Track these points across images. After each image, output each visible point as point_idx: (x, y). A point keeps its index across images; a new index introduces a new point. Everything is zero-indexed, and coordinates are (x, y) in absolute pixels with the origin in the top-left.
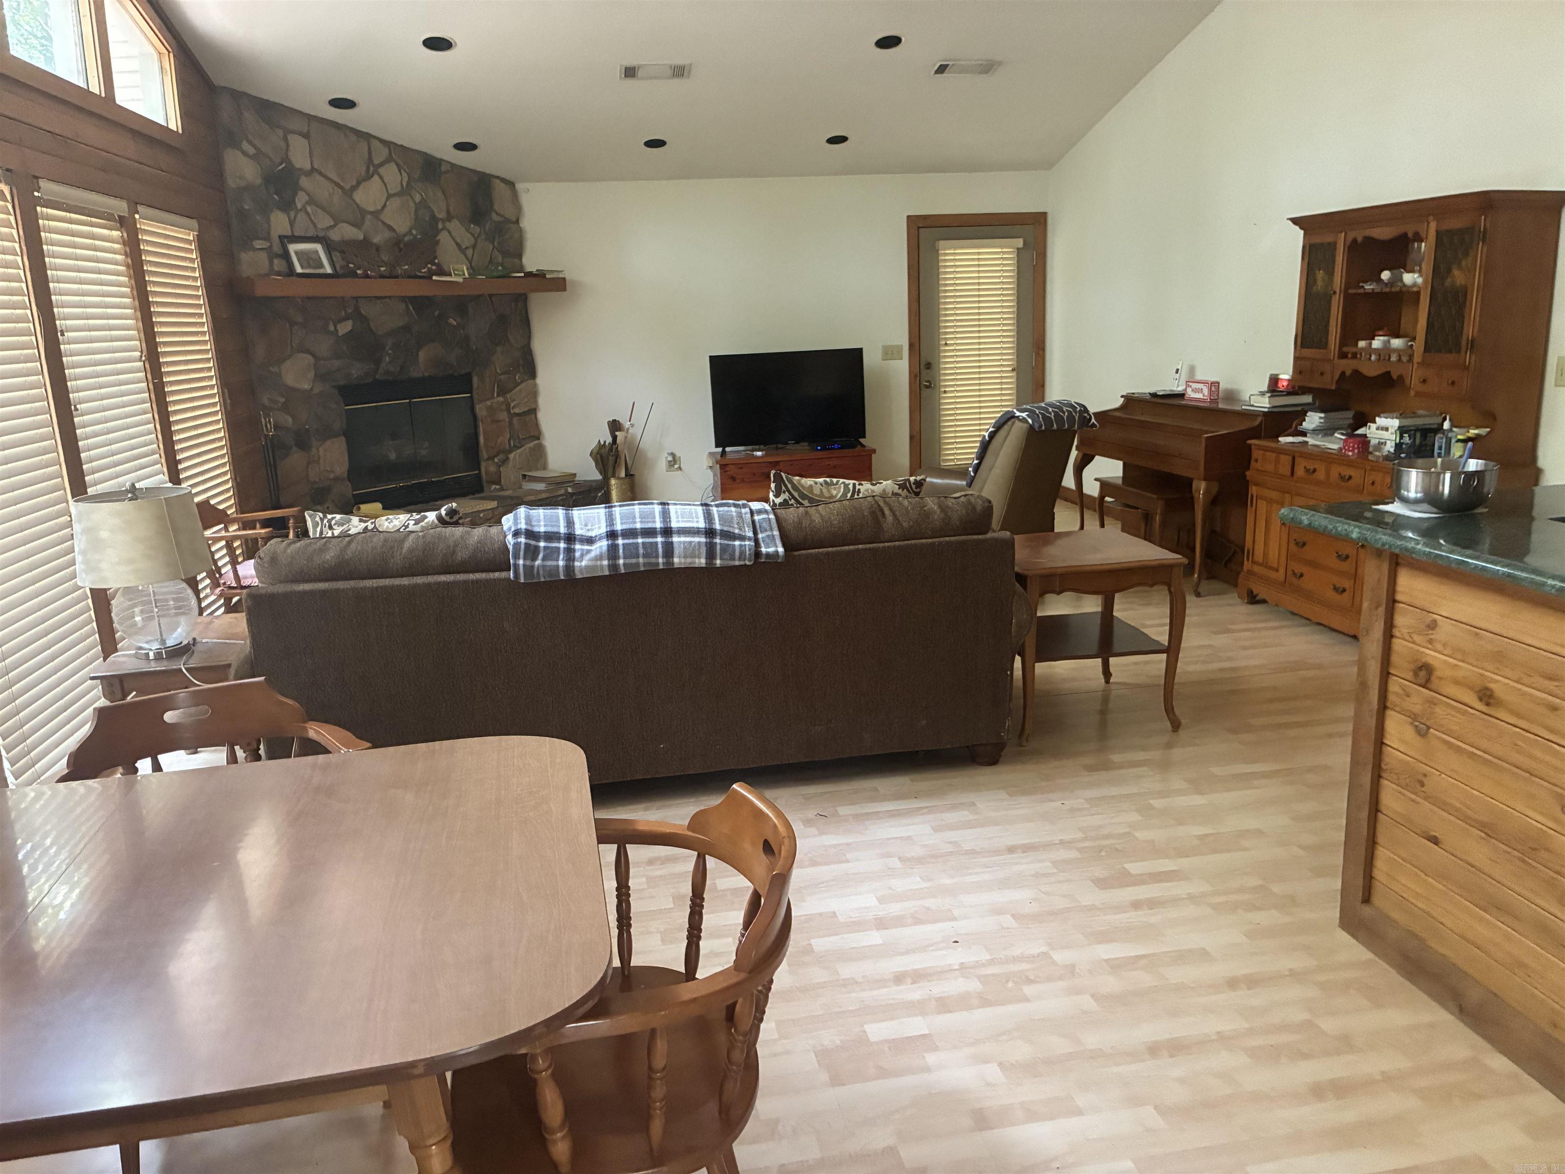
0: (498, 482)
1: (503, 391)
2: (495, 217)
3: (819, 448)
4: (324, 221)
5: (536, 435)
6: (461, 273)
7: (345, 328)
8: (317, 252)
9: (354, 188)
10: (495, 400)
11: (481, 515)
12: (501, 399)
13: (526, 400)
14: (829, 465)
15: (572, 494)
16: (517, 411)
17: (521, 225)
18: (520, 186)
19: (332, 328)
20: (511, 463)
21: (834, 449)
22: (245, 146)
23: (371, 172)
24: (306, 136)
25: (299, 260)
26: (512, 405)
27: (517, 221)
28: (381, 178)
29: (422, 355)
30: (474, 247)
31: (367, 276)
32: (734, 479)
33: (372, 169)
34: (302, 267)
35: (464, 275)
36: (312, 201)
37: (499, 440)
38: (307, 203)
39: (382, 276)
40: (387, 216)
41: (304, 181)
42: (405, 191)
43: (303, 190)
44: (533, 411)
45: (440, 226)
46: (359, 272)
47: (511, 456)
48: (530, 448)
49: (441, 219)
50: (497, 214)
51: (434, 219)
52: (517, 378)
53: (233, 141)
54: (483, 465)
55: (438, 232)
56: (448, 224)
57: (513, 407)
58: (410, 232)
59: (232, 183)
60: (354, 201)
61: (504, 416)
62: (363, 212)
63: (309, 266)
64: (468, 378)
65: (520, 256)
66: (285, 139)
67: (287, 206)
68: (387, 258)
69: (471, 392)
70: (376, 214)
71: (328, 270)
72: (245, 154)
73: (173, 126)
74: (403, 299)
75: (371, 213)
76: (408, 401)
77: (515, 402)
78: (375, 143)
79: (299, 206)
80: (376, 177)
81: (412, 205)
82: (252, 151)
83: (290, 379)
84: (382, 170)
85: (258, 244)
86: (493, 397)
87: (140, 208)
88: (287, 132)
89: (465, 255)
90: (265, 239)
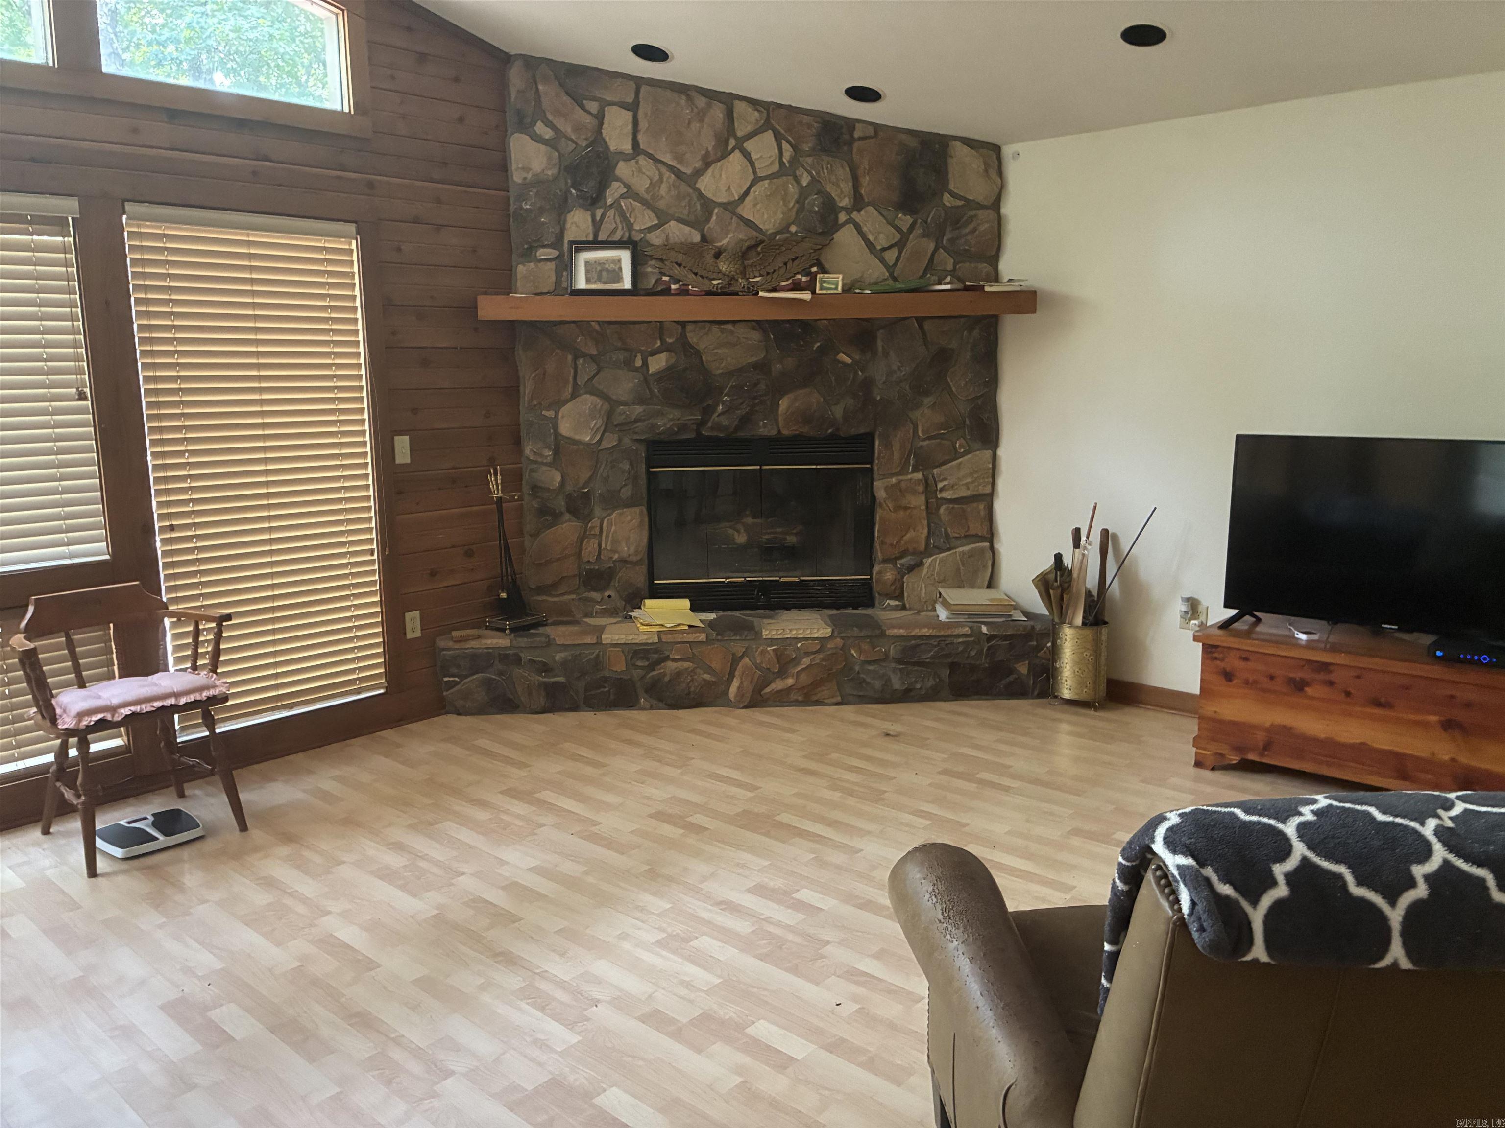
0: (900, 596)
1: (924, 462)
2: (947, 200)
3: (1439, 653)
4: (643, 219)
5: (990, 535)
6: (833, 287)
7: (658, 363)
8: (620, 261)
9: (698, 173)
10: (909, 477)
11: (799, 645)
12: (919, 476)
13: (969, 480)
15: (990, 638)
16: (946, 495)
17: (1004, 211)
18: (1008, 151)
19: (639, 363)
20: (925, 571)
21: (1479, 663)
22: (540, 128)
23: (730, 147)
24: (633, 107)
25: (587, 272)
26: (940, 485)
27: (996, 204)
28: (747, 155)
29: (784, 404)
30: (900, 245)
31: (686, 293)
32: (1228, 676)
33: (732, 142)
34: (588, 281)
35: (836, 288)
36: (630, 193)
37: (907, 537)
38: (623, 197)
39: (710, 293)
40: (747, 211)
41: (623, 169)
42: (785, 171)
43: (618, 179)
44: (988, 498)
45: (842, 217)
46: (673, 287)
47: (928, 561)
48: (963, 553)
49: (842, 207)
50: (953, 195)
51: (830, 208)
52: (957, 445)
53: (524, 126)
54: (876, 568)
55: (837, 227)
56: (855, 215)
57: (942, 490)
58: (785, 229)
59: (517, 177)
60: (698, 191)
61: (919, 501)
62: (708, 205)
63: (599, 280)
64: (868, 439)
65: (994, 259)
66: (600, 118)
67: (593, 201)
69: (871, 462)
70: (730, 207)
71: (627, 284)
72: (537, 139)
73: (346, 110)
74: (758, 325)
75: (720, 205)
76: (759, 467)
77: (946, 483)
78: (740, 107)
79: (609, 201)
80: (737, 155)
81: (792, 189)
82: (548, 133)
83: (565, 428)
84: (749, 145)
85: (542, 254)
86: (903, 471)
87: (128, 206)
88: (604, 104)
89: (883, 261)
90: (552, 246)
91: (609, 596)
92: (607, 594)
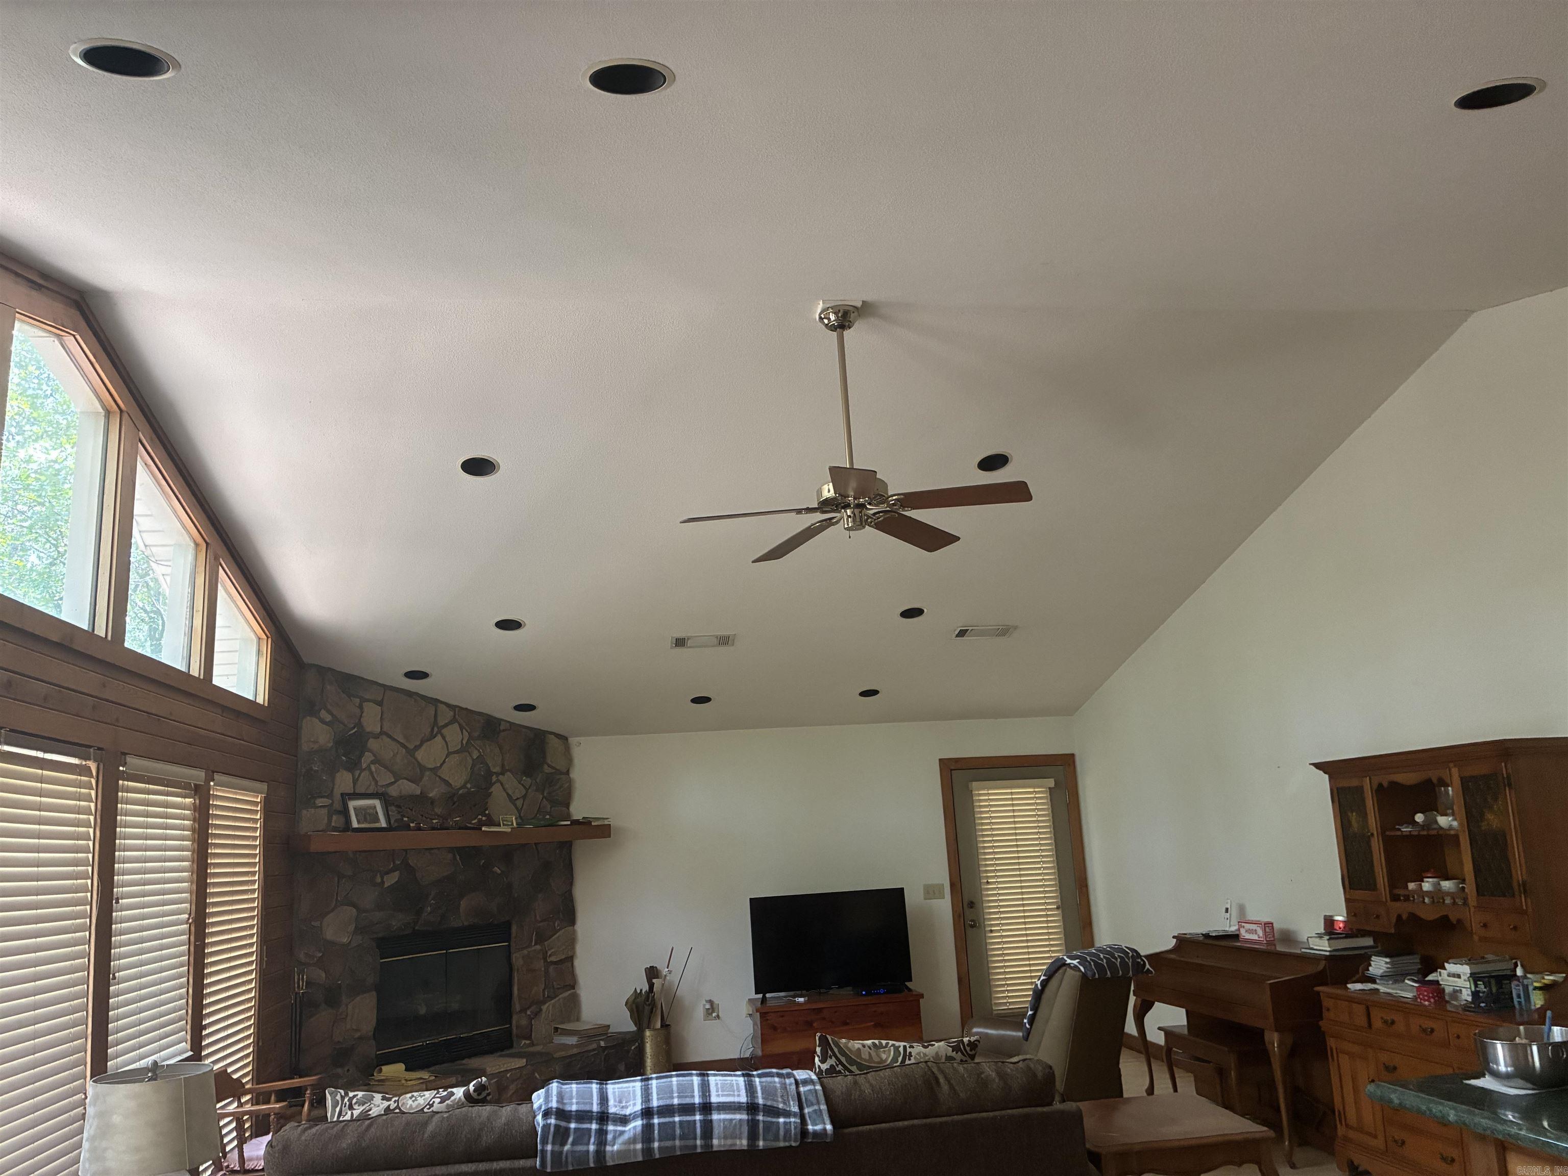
0: (529, 1037)
1: (541, 939)
2: (547, 769)
3: (864, 993)
4: (385, 778)
5: (572, 984)
6: (510, 823)
7: (391, 880)
8: (375, 807)
9: (417, 748)
10: (533, 948)
11: (508, 1075)
12: (538, 947)
13: (564, 947)
14: (875, 1011)
15: (605, 1048)
16: (553, 959)
17: (571, 775)
18: (573, 741)
19: (379, 880)
20: (543, 1015)
21: (880, 993)
22: (323, 714)
23: (435, 733)
24: (380, 703)
25: (356, 815)
26: (549, 953)
27: (568, 773)
28: (444, 738)
29: (464, 904)
30: (524, 797)
31: (419, 829)
32: (775, 1028)
33: (436, 729)
34: (359, 822)
35: (512, 824)
36: (377, 761)
37: (533, 992)
38: (372, 762)
39: (433, 829)
40: (445, 773)
41: (372, 744)
42: (464, 749)
43: (370, 751)
44: (570, 959)
45: (494, 778)
46: (412, 825)
47: (544, 1008)
48: (564, 998)
49: (494, 773)
50: (549, 766)
51: (489, 774)
52: (556, 925)
53: (312, 710)
54: (515, 1018)
55: (492, 784)
56: (501, 777)
57: (550, 956)
58: (464, 787)
59: (305, 747)
60: (416, 759)
61: (539, 965)
62: (423, 768)
63: (365, 820)
64: (508, 924)
65: (568, 806)
66: (361, 707)
67: (353, 766)
68: (440, 810)
69: (508, 941)
70: (434, 770)
71: (383, 824)
72: (323, 722)
73: (260, 700)
74: (451, 850)
75: (431, 769)
76: (445, 951)
77: (553, 950)
78: (442, 707)
79: (364, 766)
80: (439, 738)
81: (470, 761)
82: (328, 718)
83: (329, 934)
84: (444, 731)
85: (320, 802)
86: (529, 946)
87: (216, 776)
88: (364, 700)
89: (515, 805)
90: (327, 797)
91: (348, 1070)
92: (346, 1069)
